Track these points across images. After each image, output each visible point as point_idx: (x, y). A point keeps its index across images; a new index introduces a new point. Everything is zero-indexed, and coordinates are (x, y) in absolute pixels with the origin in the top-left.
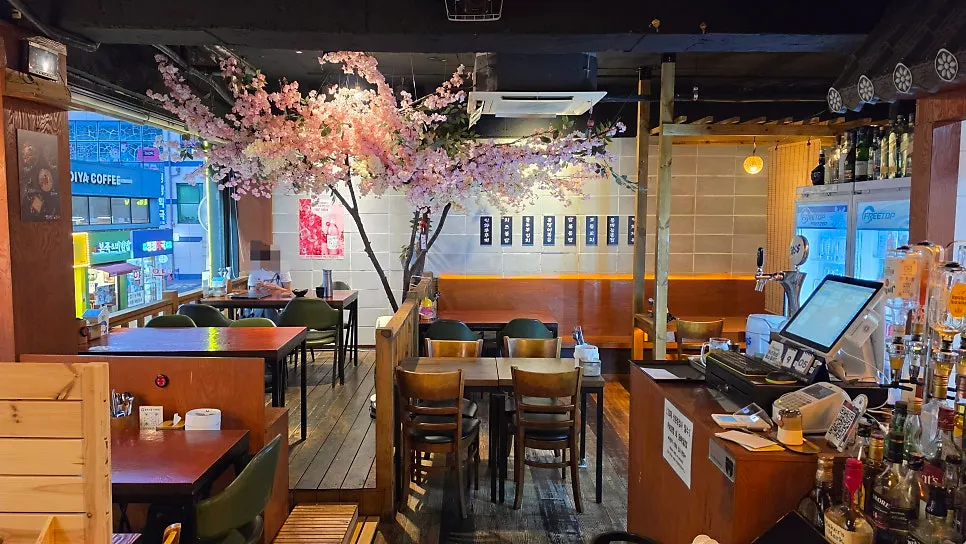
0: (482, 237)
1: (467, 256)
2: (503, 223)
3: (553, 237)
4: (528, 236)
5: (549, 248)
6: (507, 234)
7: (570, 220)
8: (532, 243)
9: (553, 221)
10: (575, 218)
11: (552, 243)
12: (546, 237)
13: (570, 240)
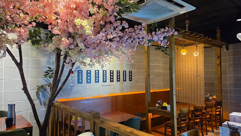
0: (78, 80)
1: (71, 89)
2: (87, 73)
3: (106, 79)
4: (97, 78)
5: (105, 84)
6: (89, 78)
7: (112, 72)
8: (98, 81)
9: (106, 72)
10: (113, 71)
11: (106, 81)
12: (103, 79)
13: (112, 80)
